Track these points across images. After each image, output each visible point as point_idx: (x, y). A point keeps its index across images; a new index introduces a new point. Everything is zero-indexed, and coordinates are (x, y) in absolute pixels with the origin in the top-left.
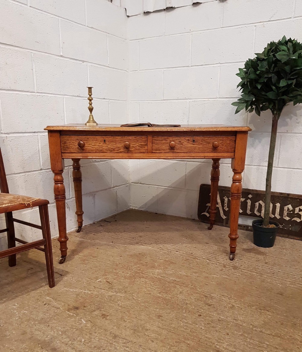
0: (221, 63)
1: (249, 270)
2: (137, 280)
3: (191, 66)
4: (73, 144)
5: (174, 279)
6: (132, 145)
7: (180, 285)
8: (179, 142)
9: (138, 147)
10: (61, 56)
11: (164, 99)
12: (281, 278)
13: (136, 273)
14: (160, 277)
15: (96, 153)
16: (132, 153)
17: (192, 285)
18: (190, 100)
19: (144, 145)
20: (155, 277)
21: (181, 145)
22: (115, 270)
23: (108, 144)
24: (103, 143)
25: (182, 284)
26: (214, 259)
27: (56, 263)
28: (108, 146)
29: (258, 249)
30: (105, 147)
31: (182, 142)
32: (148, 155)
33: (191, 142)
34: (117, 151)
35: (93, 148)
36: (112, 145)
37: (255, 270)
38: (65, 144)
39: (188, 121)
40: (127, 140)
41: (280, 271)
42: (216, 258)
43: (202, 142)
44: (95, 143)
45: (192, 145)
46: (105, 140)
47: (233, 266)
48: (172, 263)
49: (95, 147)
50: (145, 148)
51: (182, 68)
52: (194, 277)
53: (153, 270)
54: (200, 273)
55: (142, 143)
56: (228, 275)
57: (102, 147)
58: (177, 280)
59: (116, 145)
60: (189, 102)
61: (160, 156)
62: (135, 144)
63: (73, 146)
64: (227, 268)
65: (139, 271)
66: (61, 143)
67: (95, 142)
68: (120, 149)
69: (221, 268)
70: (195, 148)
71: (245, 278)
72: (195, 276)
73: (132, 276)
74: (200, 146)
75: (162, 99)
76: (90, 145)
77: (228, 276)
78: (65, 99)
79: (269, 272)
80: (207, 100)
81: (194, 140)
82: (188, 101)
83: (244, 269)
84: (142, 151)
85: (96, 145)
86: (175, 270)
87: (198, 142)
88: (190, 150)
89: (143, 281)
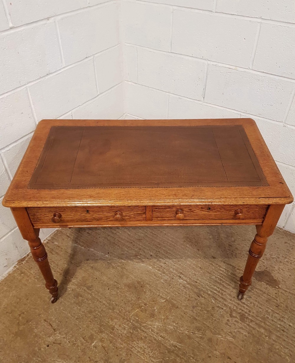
0: (262, 18)
1: (258, 322)
2: (135, 344)
3: (215, 12)
4: (46, 215)
5: (175, 343)
6: (125, 214)
7: (180, 358)
8: (189, 209)
9: (133, 215)
10: (11, 28)
11: (172, 52)
12: (291, 342)
13: (135, 328)
14: (160, 338)
15: (77, 222)
16: (126, 221)
17: (193, 358)
18: (209, 62)
19: (142, 213)
20: (154, 338)
21: (192, 213)
22: (112, 320)
23: (92, 213)
24: (86, 214)
25: (182, 355)
26: (221, 295)
27: (48, 300)
28: (93, 216)
29: (271, 272)
30: (90, 217)
31: (193, 209)
32: (147, 223)
33: (206, 209)
34: (105, 220)
35: (72, 218)
36: (99, 215)
37: (264, 323)
38: (35, 216)
39: (204, 89)
40: (119, 209)
41: (291, 324)
42: (222, 294)
43: (221, 210)
44: (75, 214)
45: (207, 213)
46: (88, 211)
47: (240, 313)
48: (173, 305)
49: (74, 217)
50: (142, 216)
51: (201, 11)
52: (197, 339)
53: (152, 321)
54: (203, 331)
55: (138, 211)
56: (234, 334)
57: (85, 217)
58: (178, 345)
59: (103, 214)
60: (208, 64)
61: (162, 223)
62: (130, 213)
63: (45, 217)
64: (234, 317)
65: (136, 324)
66: (29, 215)
67: (74, 212)
68: (109, 218)
69: (227, 319)
70: (210, 215)
71: (251, 341)
72: (198, 337)
73: (129, 335)
74: (218, 214)
75: (170, 51)
76: (68, 215)
77: (234, 337)
78: (28, 89)
79: (279, 326)
80: (234, 68)
81: (209, 208)
82: (206, 62)
83: (252, 321)
84: (139, 219)
85: (77, 215)
86: (176, 324)
87: (215, 210)
88: (203, 217)
89: (141, 348)
